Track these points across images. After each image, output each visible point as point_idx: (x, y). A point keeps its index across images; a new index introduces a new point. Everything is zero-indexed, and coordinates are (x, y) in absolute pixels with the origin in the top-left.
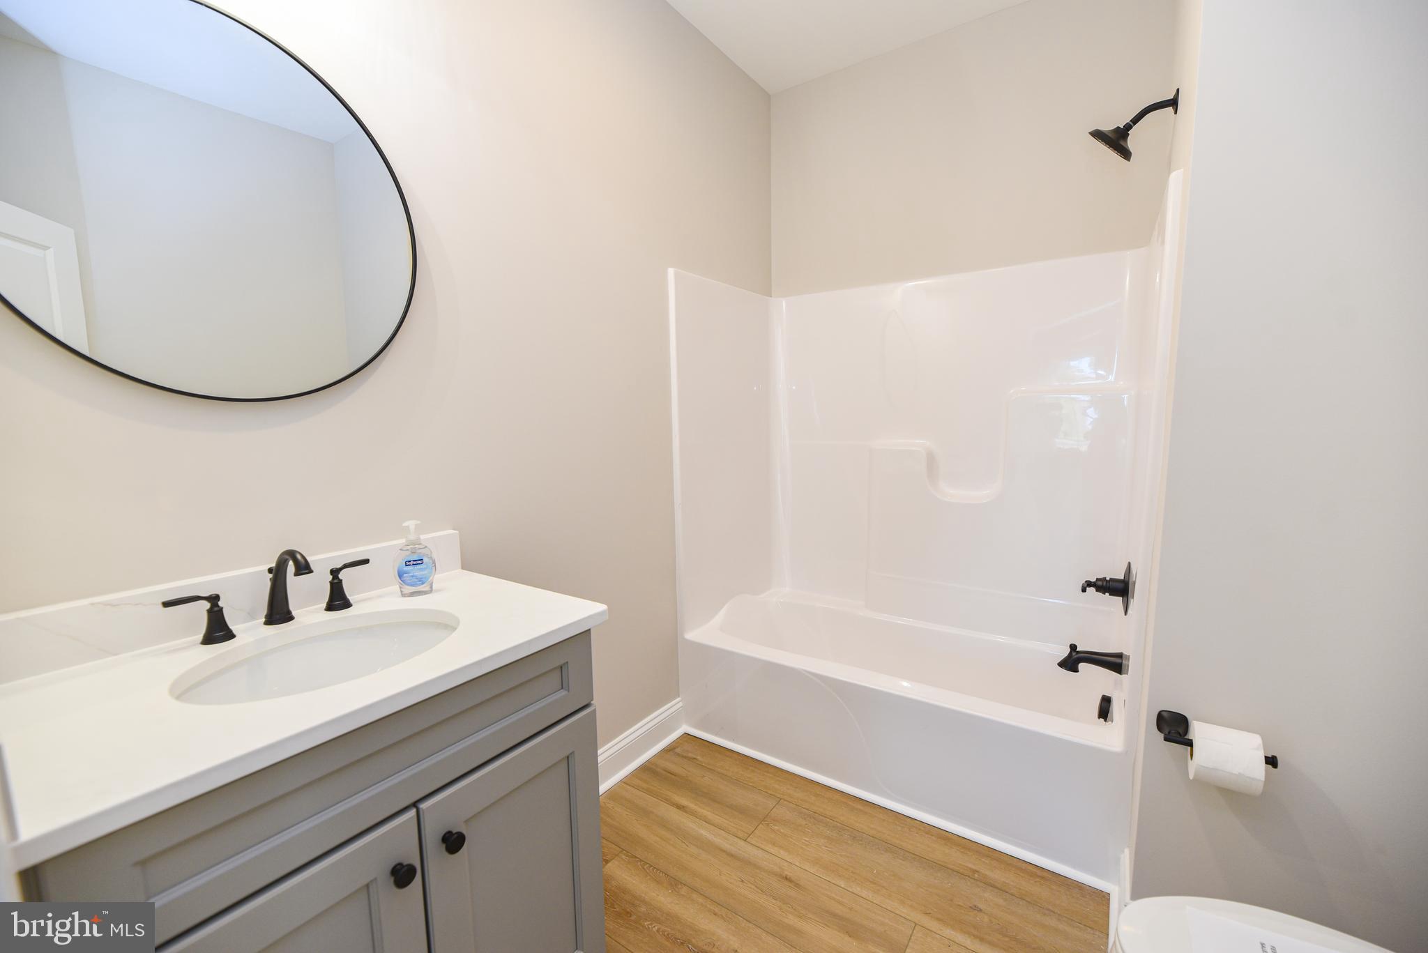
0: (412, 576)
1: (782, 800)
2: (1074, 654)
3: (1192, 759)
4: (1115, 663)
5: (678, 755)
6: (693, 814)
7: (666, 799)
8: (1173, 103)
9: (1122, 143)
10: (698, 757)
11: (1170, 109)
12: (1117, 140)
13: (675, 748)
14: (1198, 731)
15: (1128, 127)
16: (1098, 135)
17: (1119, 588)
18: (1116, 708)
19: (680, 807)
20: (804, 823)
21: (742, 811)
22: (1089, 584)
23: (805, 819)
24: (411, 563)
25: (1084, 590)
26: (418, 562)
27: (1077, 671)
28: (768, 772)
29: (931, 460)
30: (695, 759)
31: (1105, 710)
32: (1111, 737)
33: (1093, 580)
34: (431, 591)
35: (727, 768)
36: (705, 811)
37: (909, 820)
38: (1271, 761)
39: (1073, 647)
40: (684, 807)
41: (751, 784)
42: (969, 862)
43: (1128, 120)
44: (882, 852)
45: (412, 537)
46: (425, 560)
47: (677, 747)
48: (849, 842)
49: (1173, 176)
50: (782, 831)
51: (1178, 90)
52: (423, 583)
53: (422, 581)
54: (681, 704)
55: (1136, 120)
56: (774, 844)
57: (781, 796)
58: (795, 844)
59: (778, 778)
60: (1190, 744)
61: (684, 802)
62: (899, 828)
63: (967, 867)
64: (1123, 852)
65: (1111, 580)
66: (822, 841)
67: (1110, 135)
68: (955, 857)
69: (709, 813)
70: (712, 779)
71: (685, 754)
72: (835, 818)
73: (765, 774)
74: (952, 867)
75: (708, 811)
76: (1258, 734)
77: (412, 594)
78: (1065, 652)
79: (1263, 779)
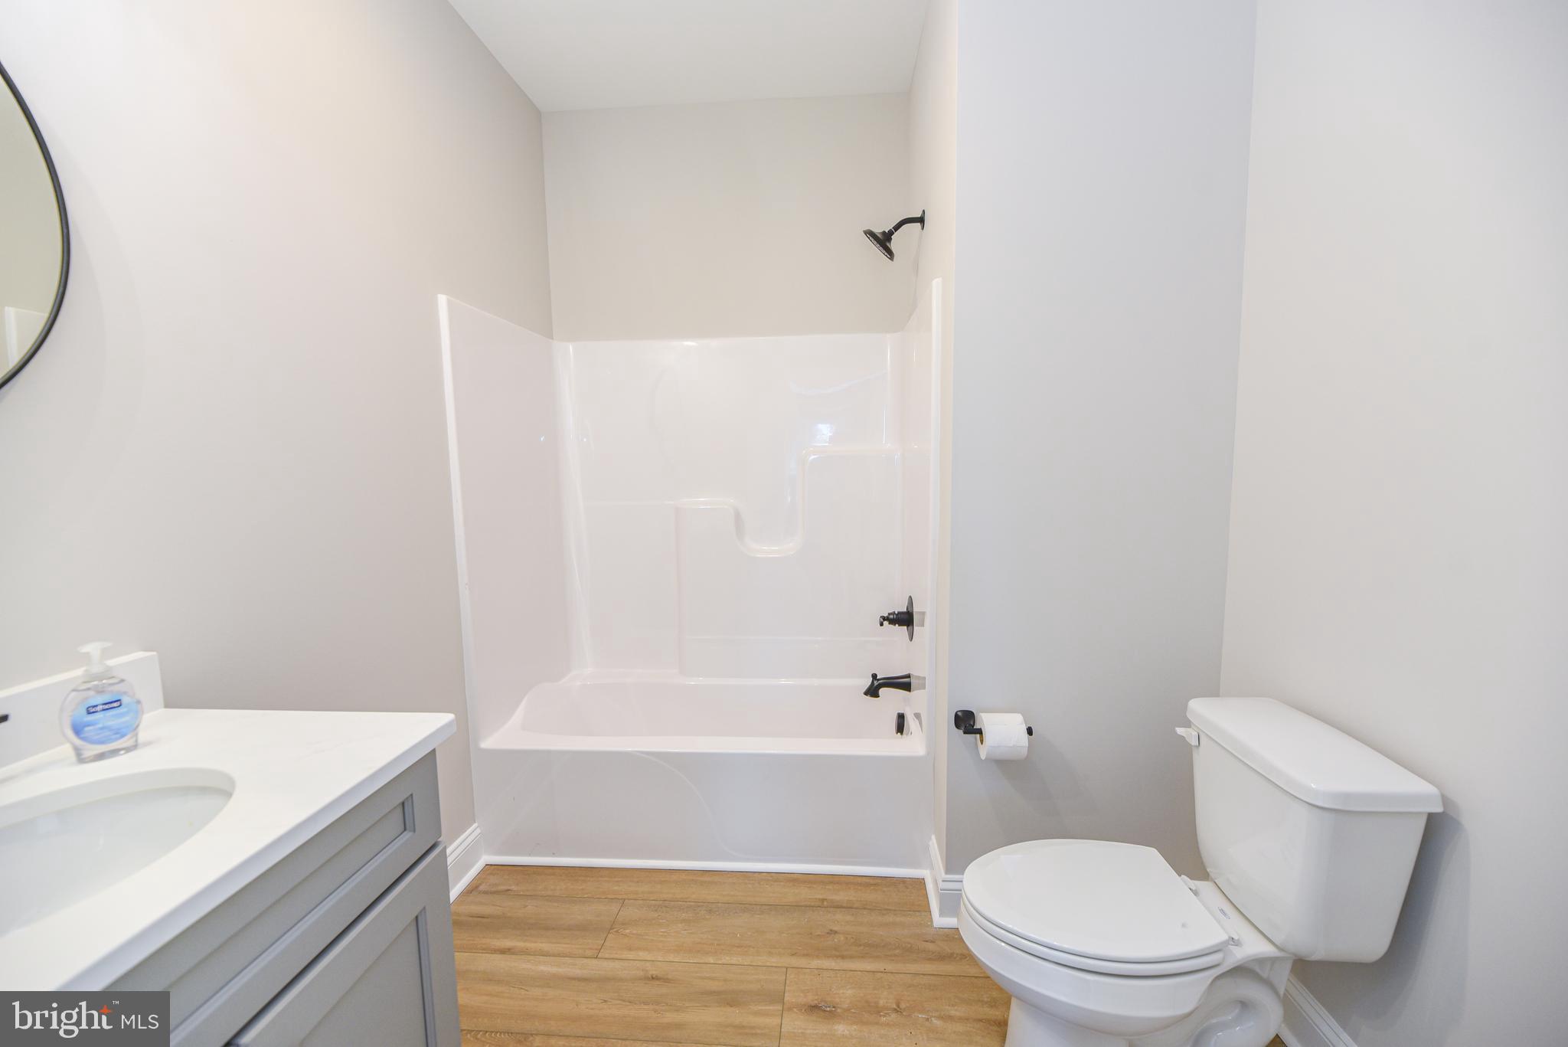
0: (102, 729)
1: (626, 901)
2: (875, 682)
3: (982, 743)
4: (903, 684)
5: (486, 893)
6: (525, 952)
7: (484, 949)
8: (921, 220)
9: (888, 244)
10: (513, 887)
11: (918, 225)
12: (883, 241)
13: (477, 887)
14: (984, 720)
15: (891, 233)
16: (870, 234)
17: (905, 619)
18: (911, 722)
19: (503, 951)
20: (656, 915)
21: (582, 929)
22: (884, 619)
23: (656, 911)
24: (98, 708)
25: (882, 624)
26: (113, 704)
27: (877, 696)
28: (601, 877)
29: (738, 517)
30: (509, 890)
31: (901, 726)
32: (914, 744)
33: (886, 615)
34: (135, 747)
35: (552, 887)
36: (540, 945)
37: (756, 875)
38: (1030, 731)
39: (874, 676)
40: (509, 949)
41: (586, 896)
42: (818, 893)
43: (891, 227)
44: (741, 914)
45: (96, 669)
46: (125, 700)
47: (480, 884)
48: (707, 917)
49: (935, 282)
50: (635, 932)
51: (924, 211)
52: (123, 736)
53: (120, 733)
54: (478, 831)
55: (897, 227)
56: (630, 949)
57: (625, 897)
58: (652, 940)
59: (616, 879)
60: (980, 732)
61: (508, 943)
62: (750, 886)
63: (816, 899)
64: (931, 839)
65: (899, 613)
66: (680, 925)
67: (879, 235)
68: (805, 894)
69: (543, 945)
70: (536, 906)
71: (493, 889)
72: (686, 898)
73: (600, 879)
74: (803, 904)
75: (541, 943)
76: (1018, 713)
77: (101, 757)
78: (867, 682)
79: (1027, 745)
